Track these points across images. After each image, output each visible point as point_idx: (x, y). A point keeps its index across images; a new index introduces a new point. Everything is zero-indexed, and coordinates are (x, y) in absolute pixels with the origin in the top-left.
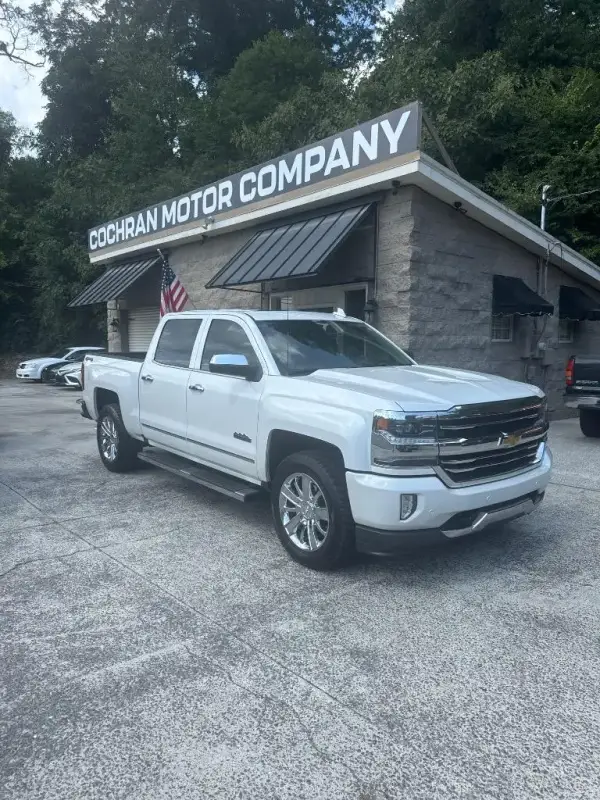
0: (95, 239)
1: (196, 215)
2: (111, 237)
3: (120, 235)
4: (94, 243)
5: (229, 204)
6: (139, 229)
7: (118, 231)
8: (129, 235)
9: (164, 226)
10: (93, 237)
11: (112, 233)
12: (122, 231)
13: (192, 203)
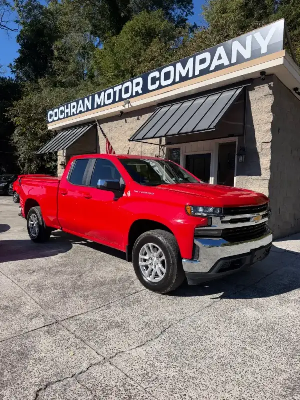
0: (51, 116)
1: (117, 100)
2: (62, 114)
3: (68, 113)
4: (51, 118)
5: (140, 92)
6: (79, 109)
7: (66, 111)
8: (74, 113)
9: (96, 107)
10: (51, 115)
11: (62, 112)
12: (69, 110)
13: (115, 93)
